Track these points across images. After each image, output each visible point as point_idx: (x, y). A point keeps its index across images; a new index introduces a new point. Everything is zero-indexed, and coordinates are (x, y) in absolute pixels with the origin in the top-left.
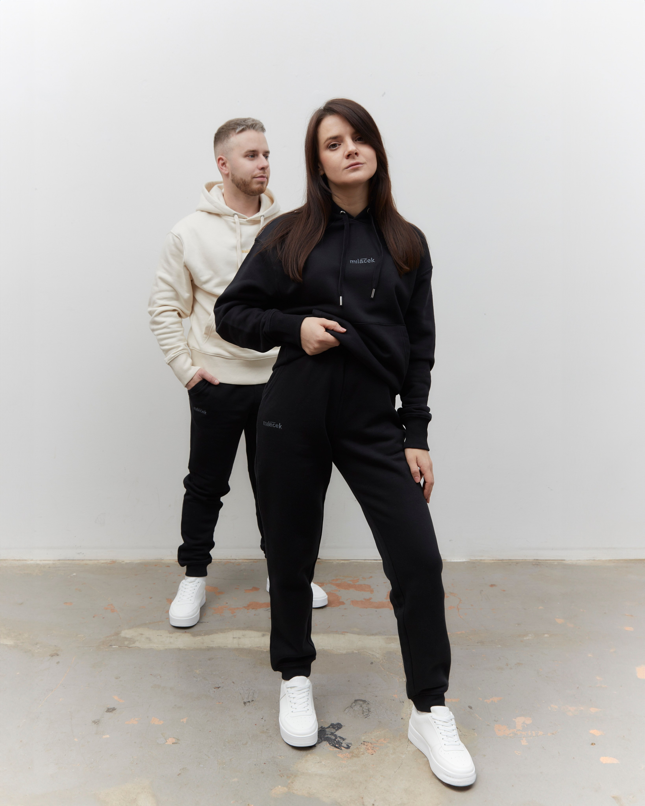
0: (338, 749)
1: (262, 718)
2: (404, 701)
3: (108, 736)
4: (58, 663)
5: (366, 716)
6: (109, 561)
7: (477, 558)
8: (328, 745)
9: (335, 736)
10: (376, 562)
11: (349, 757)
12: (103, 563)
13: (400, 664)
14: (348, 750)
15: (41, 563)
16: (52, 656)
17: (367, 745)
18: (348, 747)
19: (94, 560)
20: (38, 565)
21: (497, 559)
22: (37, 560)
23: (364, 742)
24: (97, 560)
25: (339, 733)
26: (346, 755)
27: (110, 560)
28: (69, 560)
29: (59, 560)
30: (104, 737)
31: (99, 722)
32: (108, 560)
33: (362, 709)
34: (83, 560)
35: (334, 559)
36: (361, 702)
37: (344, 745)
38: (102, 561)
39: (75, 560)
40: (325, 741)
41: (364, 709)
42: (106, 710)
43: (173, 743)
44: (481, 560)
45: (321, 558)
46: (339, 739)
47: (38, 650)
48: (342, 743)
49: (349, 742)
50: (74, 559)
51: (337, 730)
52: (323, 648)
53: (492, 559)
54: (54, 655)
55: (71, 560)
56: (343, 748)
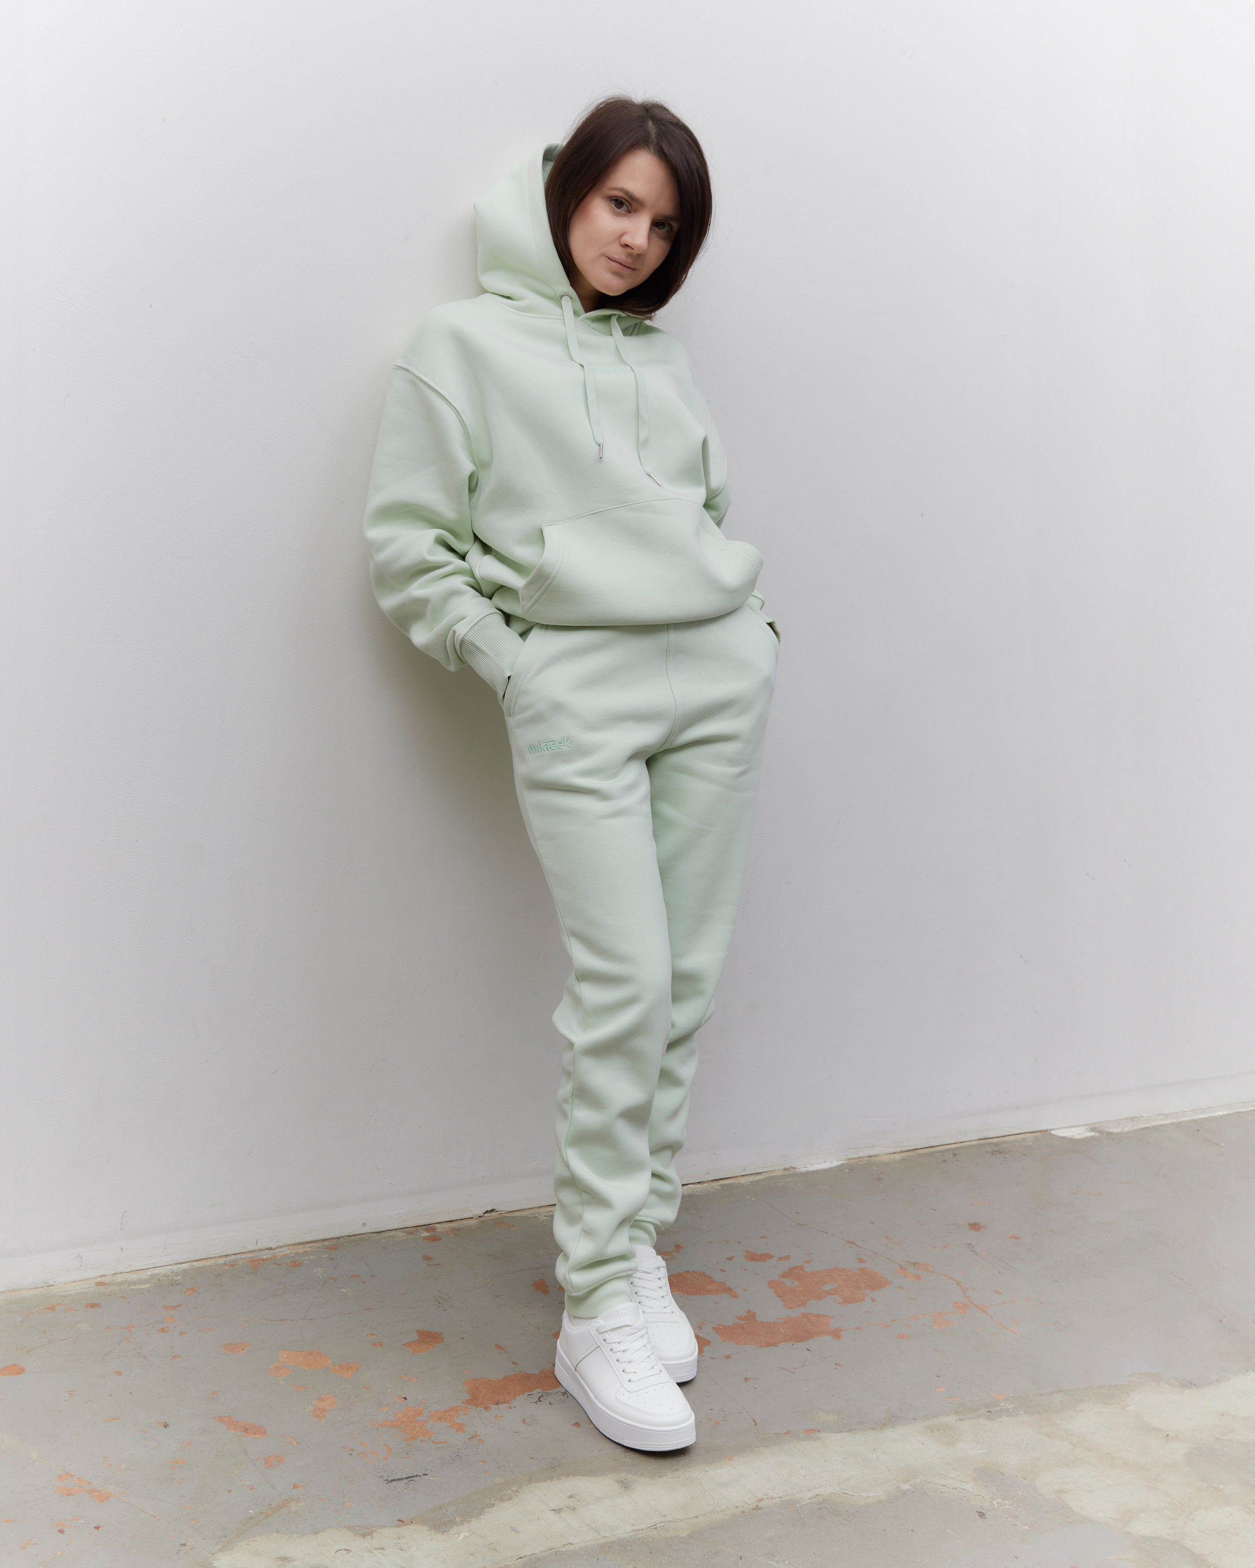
7: (861, 1154)
21: (904, 1149)
44: (870, 1157)
53: (893, 1150)
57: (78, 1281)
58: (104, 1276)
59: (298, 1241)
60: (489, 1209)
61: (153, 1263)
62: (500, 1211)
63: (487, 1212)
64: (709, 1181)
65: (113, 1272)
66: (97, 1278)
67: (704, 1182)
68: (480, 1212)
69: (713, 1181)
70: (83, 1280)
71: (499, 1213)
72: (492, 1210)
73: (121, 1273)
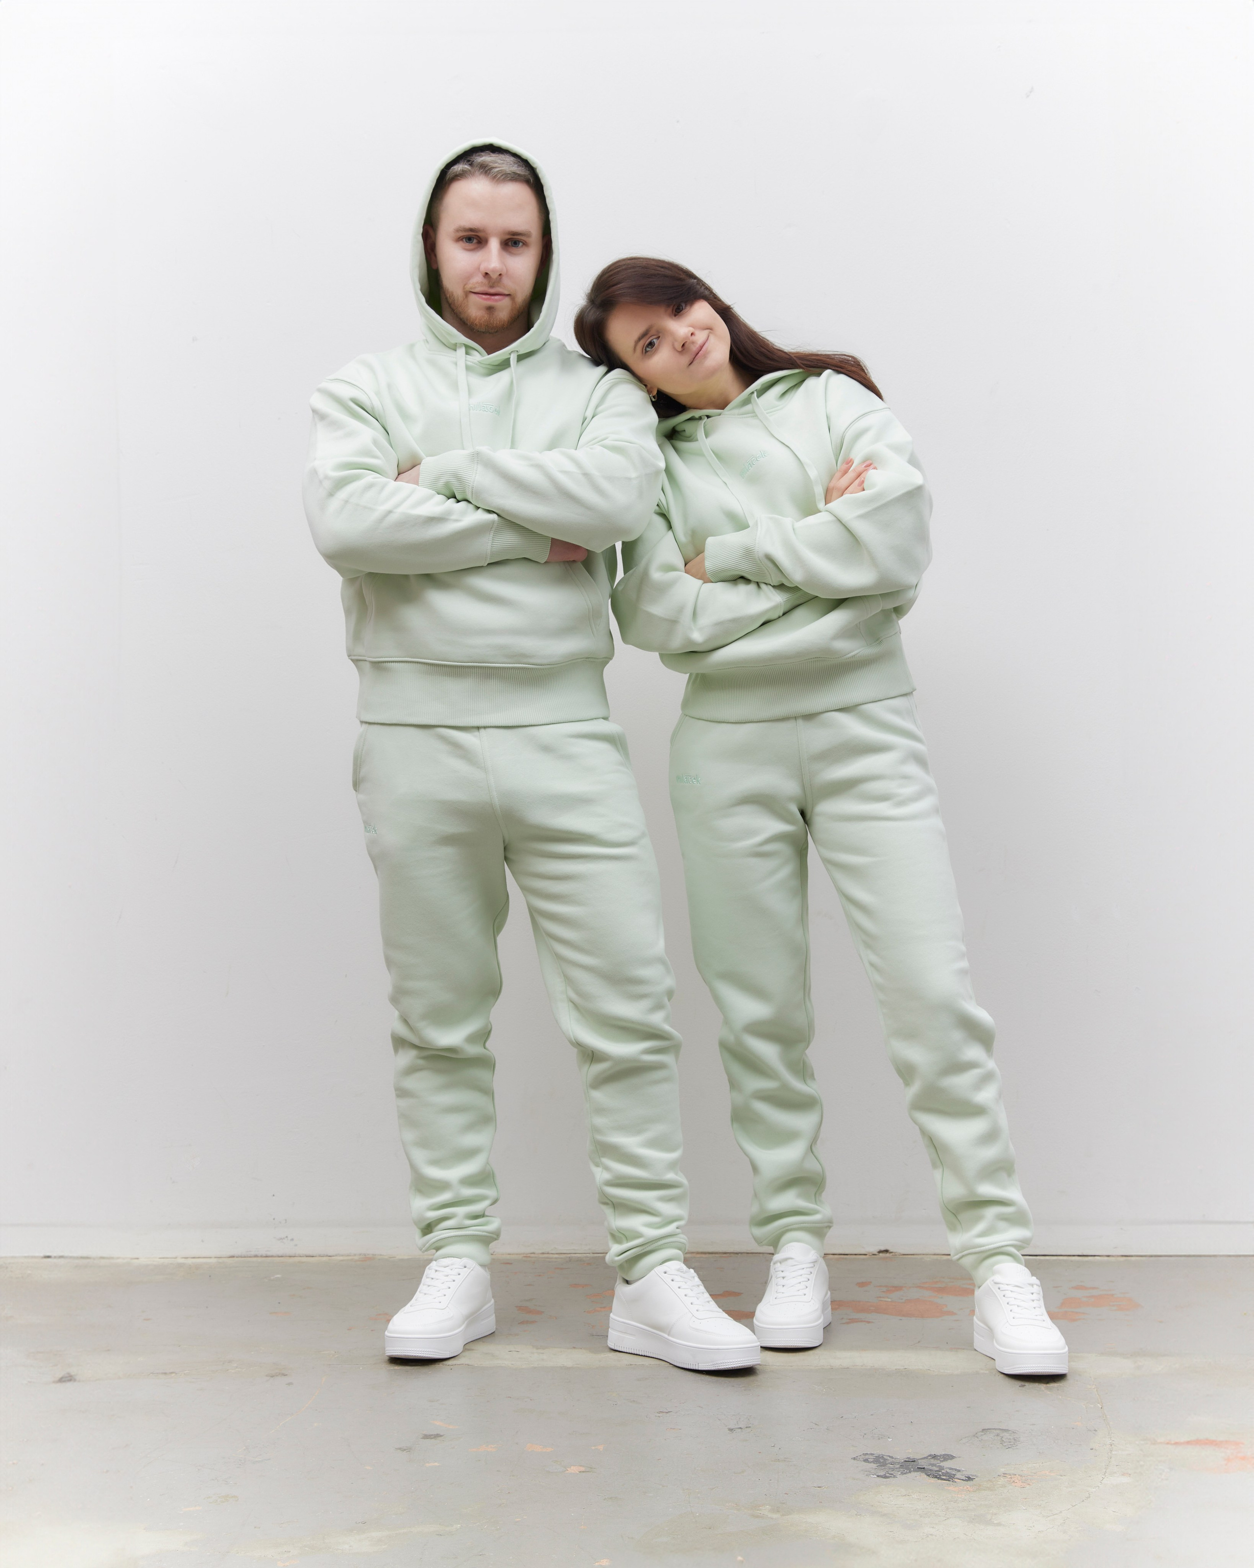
0: (948, 1482)
1: (774, 1446)
2: (1096, 1429)
3: (436, 1464)
4: (290, 1384)
5: (1010, 1446)
6: (356, 1258)
8: (925, 1476)
9: (941, 1468)
10: (1035, 1259)
11: (972, 1490)
12: (342, 1261)
13: (1090, 1387)
14: (970, 1483)
15: (190, 1261)
16: (272, 1377)
17: (1011, 1478)
18: (969, 1479)
19: (320, 1256)
20: (180, 1265)
22: (176, 1258)
23: (1004, 1474)
24: (327, 1256)
25: (947, 1464)
26: (965, 1488)
27: (360, 1255)
28: (256, 1256)
29: (233, 1257)
30: (427, 1465)
31: (410, 1449)
32: (355, 1255)
33: (1000, 1438)
34: (290, 1257)
35: (924, 1252)
36: (998, 1431)
37: (958, 1475)
38: (341, 1258)
39: (272, 1256)
40: (914, 1471)
41: (1003, 1439)
42: (421, 1437)
43: (579, 1472)
45: (891, 1251)
46: (948, 1471)
47: (237, 1370)
48: (955, 1475)
49: (969, 1473)
50: (269, 1254)
51: (942, 1461)
52: (905, 1367)
54: (277, 1376)
55: (262, 1256)
56: (956, 1480)
57: (512, 1254)
58: (534, 1253)
59: (701, 1250)
60: (883, 1248)
61: (574, 1249)
62: (895, 1253)
63: (880, 1252)
64: (1118, 1256)
65: (541, 1252)
66: (528, 1254)
67: (1113, 1256)
68: (875, 1250)
69: (1122, 1256)
70: (517, 1254)
71: (893, 1254)
72: (886, 1251)
73: (548, 1253)
